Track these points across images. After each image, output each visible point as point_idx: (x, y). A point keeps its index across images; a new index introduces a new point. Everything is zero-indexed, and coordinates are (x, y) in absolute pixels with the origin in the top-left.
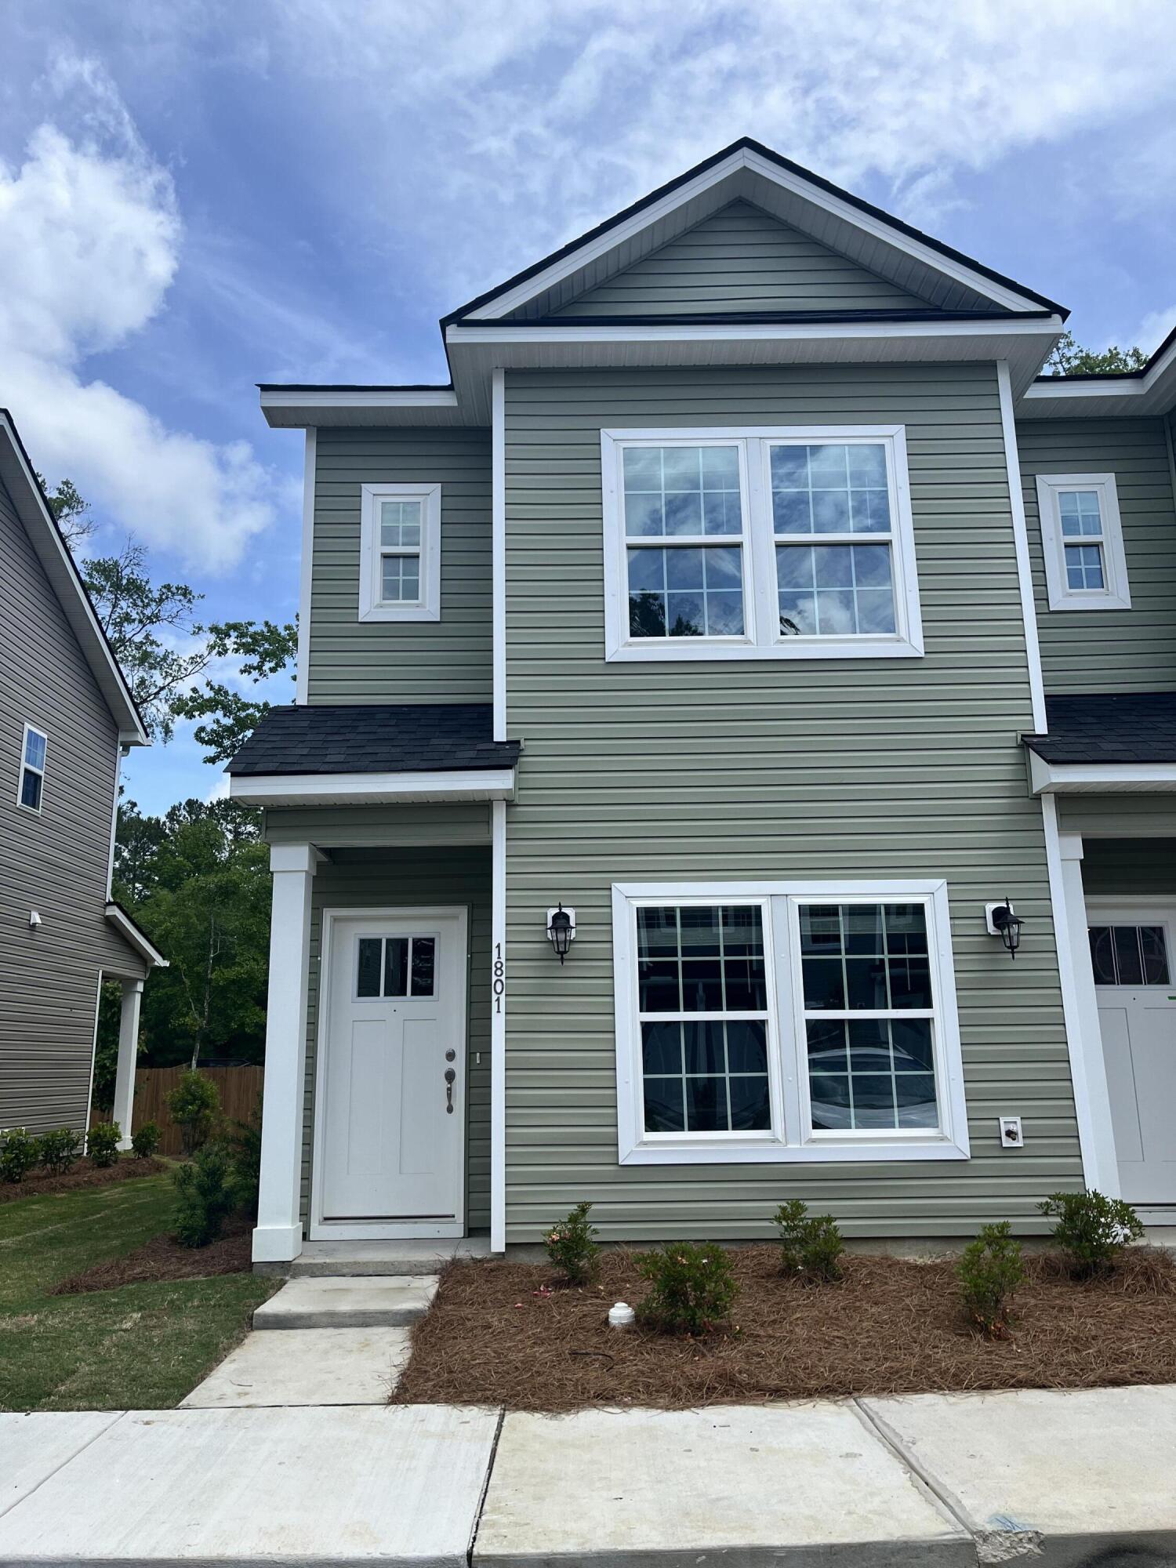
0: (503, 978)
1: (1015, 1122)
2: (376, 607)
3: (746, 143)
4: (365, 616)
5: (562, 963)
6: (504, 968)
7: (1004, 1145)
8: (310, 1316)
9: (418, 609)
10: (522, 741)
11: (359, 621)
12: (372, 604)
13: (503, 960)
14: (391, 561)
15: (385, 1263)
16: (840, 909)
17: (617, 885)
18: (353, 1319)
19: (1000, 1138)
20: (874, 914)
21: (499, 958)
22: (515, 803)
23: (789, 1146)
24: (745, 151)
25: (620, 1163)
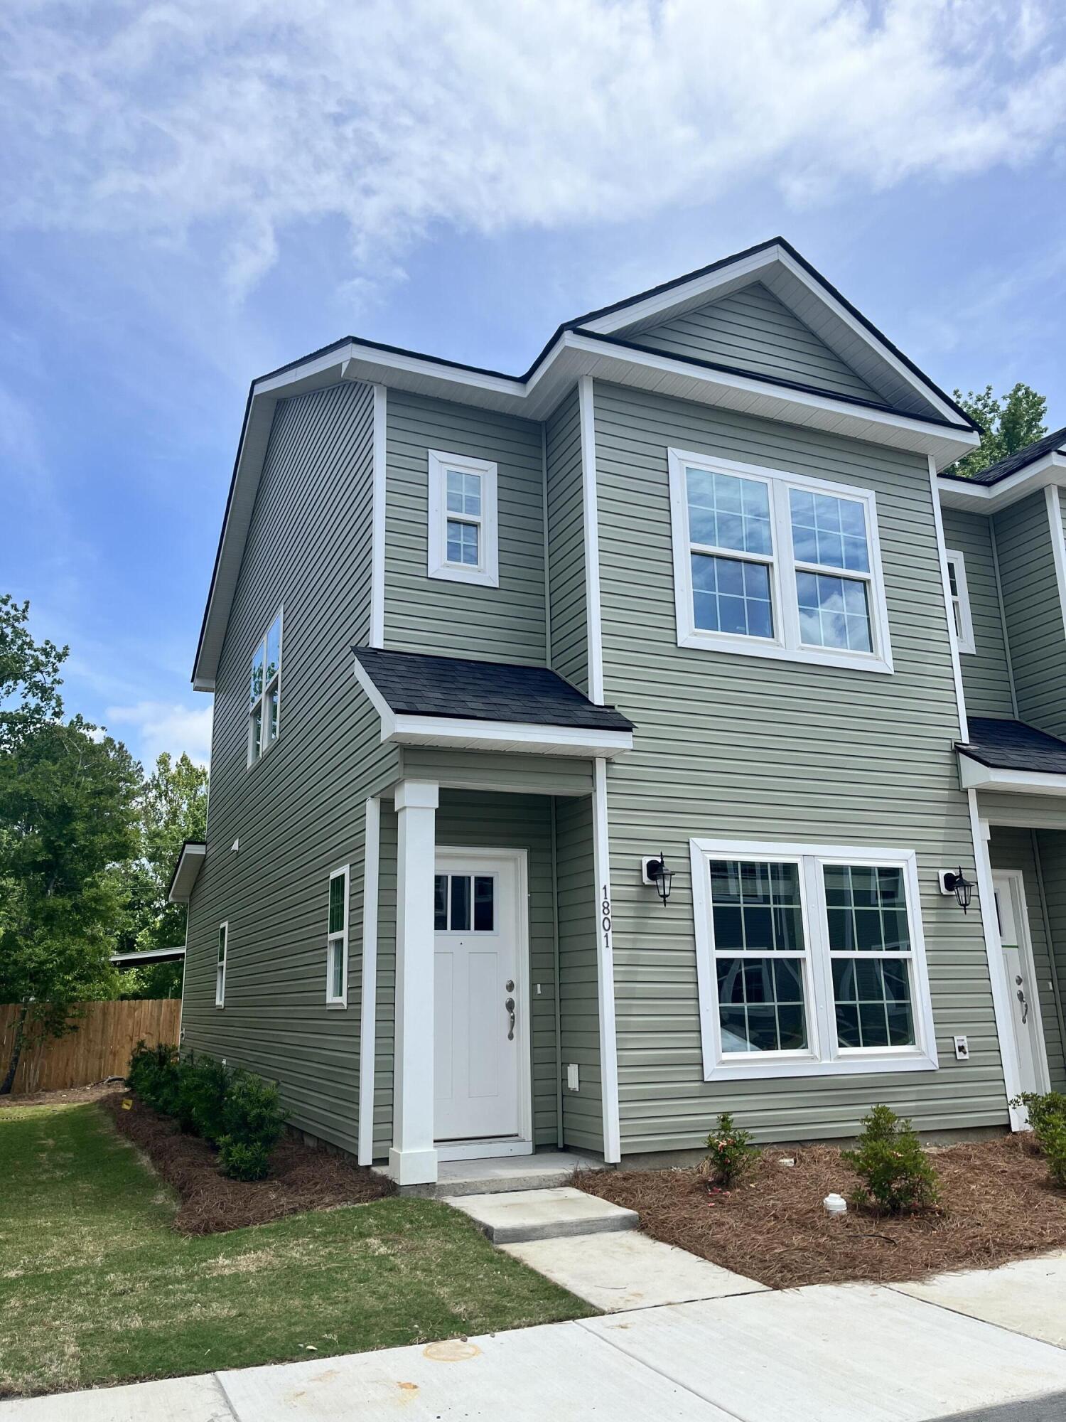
0: (609, 916)
1: (963, 1040)
2: (443, 566)
3: (779, 241)
4: (435, 572)
5: (665, 905)
6: (609, 908)
7: (958, 1058)
8: (543, 1228)
9: (479, 574)
10: (616, 707)
11: (429, 576)
12: (439, 565)
13: (609, 900)
14: (456, 526)
15: (518, 1179)
16: (849, 868)
17: (694, 839)
18: (579, 1228)
19: (955, 1052)
20: (870, 875)
21: (606, 898)
22: (612, 761)
23: (823, 1062)
24: (778, 247)
25: (705, 1080)
